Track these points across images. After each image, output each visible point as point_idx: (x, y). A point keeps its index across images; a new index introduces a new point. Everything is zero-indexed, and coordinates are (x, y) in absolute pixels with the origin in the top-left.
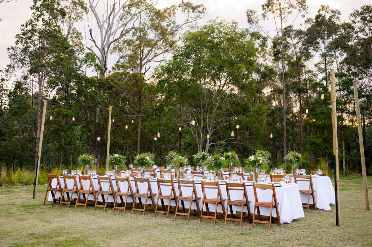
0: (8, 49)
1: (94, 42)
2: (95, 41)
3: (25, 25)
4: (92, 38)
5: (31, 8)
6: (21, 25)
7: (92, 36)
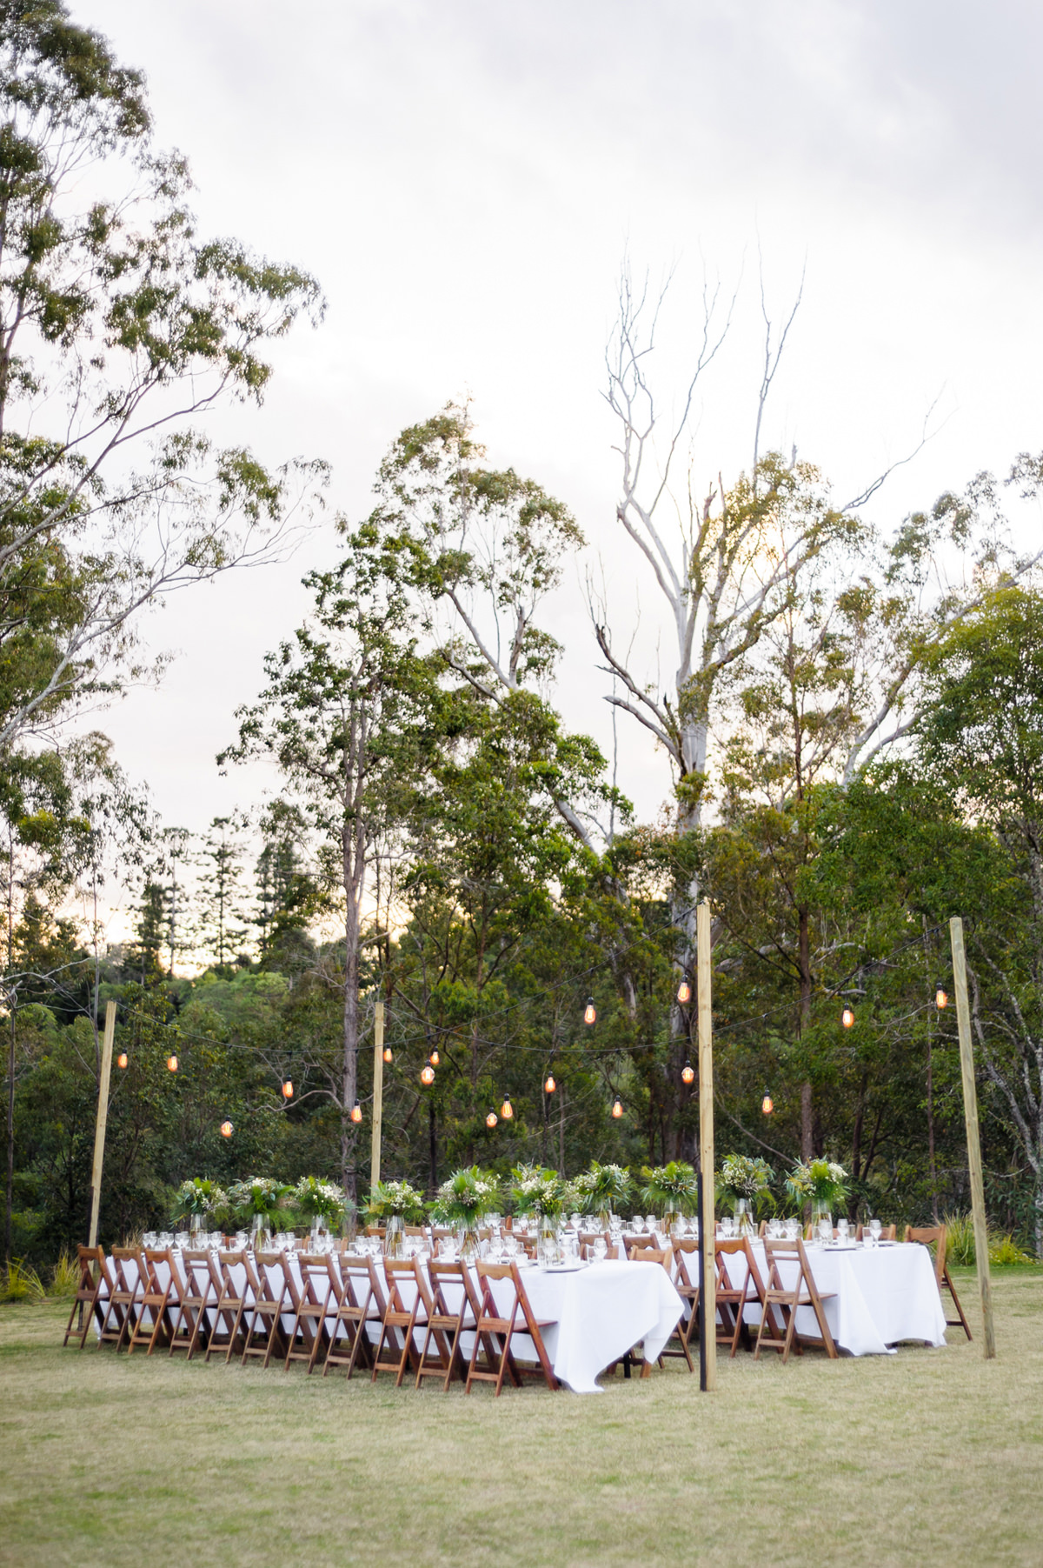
0: (220, 760)
1: (624, 675)
2: (629, 671)
3: (280, 655)
4: (613, 663)
5: (307, 584)
6: (267, 658)
7: (612, 655)
